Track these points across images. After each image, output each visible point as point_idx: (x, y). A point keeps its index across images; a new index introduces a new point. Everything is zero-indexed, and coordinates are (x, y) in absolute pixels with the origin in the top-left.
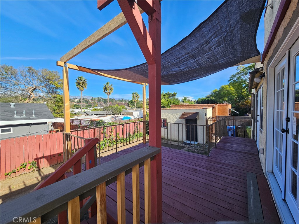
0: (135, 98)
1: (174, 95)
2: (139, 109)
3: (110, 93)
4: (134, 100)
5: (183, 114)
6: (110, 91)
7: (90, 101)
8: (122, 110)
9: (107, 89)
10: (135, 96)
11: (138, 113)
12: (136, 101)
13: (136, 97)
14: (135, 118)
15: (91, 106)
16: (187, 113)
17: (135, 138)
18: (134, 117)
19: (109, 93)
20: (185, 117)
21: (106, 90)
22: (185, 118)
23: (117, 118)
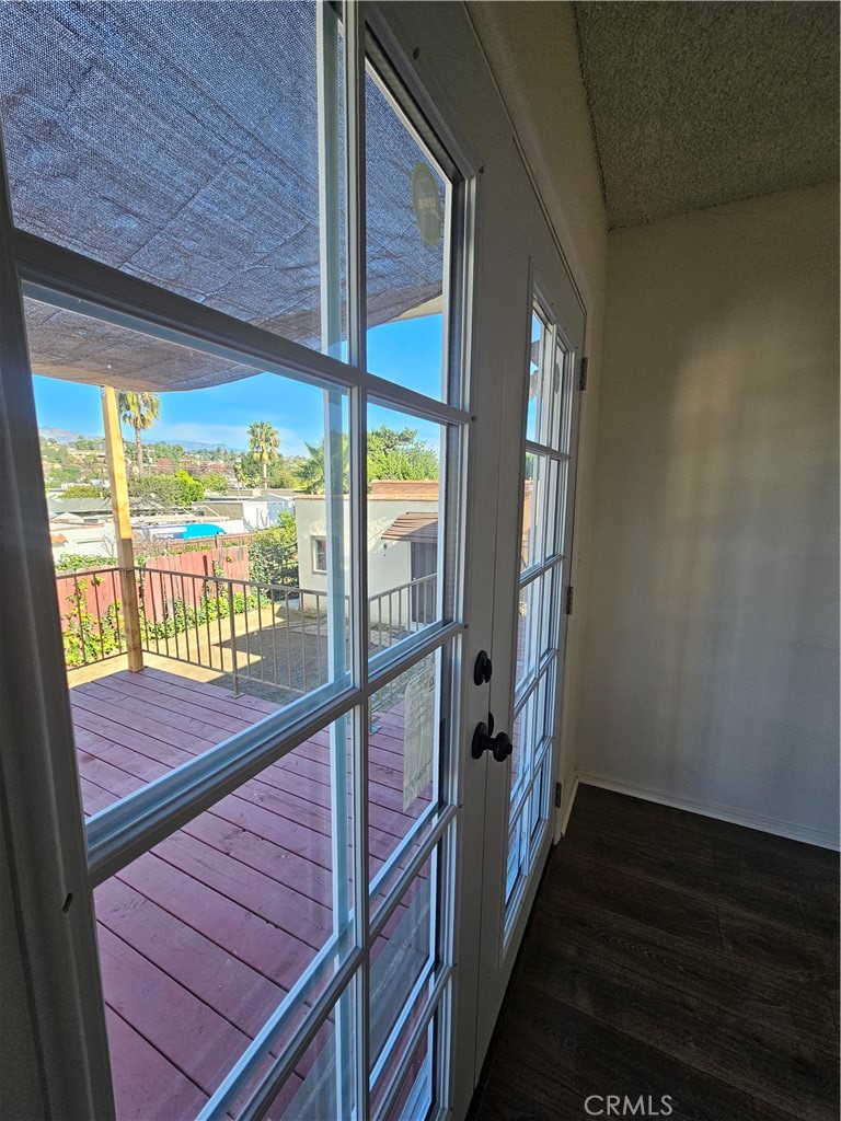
0: (262, 444)
1: (407, 440)
2: (272, 493)
3: (143, 420)
4: (257, 456)
5: (399, 522)
6: (144, 411)
7: (72, 452)
8: (207, 493)
9: (130, 400)
10: (260, 435)
11: (263, 506)
12: (265, 456)
13: (266, 441)
14: (251, 530)
15: (76, 472)
16: (417, 516)
17: (208, 619)
18: (246, 524)
19: (139, 420)
20: (404, 532)
21: (123, 408)
22: (403, 538)
23: (153, 532)
